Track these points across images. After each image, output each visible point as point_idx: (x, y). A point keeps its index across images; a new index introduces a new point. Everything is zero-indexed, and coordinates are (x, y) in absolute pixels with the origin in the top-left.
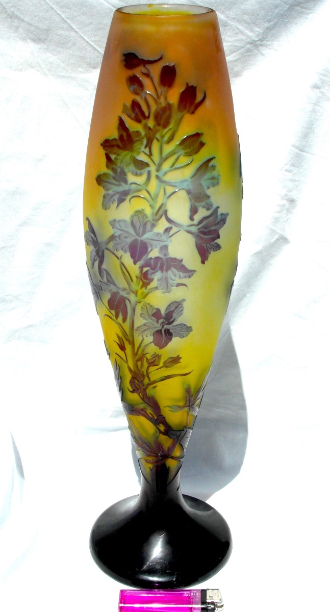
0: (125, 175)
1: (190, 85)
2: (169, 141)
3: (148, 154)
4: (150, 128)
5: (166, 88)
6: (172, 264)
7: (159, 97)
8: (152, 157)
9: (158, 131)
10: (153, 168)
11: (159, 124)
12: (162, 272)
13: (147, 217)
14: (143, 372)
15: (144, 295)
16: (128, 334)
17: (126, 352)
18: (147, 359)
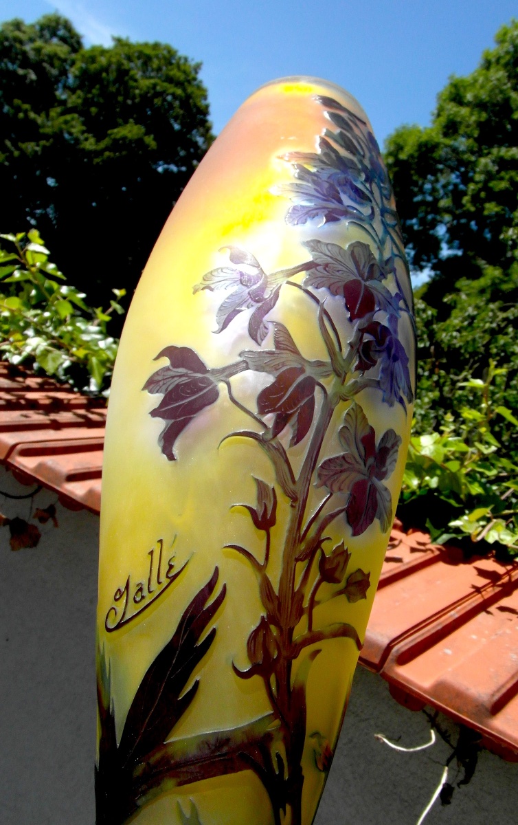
0: (338, 193)
3: (369, 189)
4: (367, 167)
8: (374, 196)
13: (374, 258)
14: (303, 597)
15: (357, 388)
16: (297, 478)
17: (272, 529)
18: (323, 554)
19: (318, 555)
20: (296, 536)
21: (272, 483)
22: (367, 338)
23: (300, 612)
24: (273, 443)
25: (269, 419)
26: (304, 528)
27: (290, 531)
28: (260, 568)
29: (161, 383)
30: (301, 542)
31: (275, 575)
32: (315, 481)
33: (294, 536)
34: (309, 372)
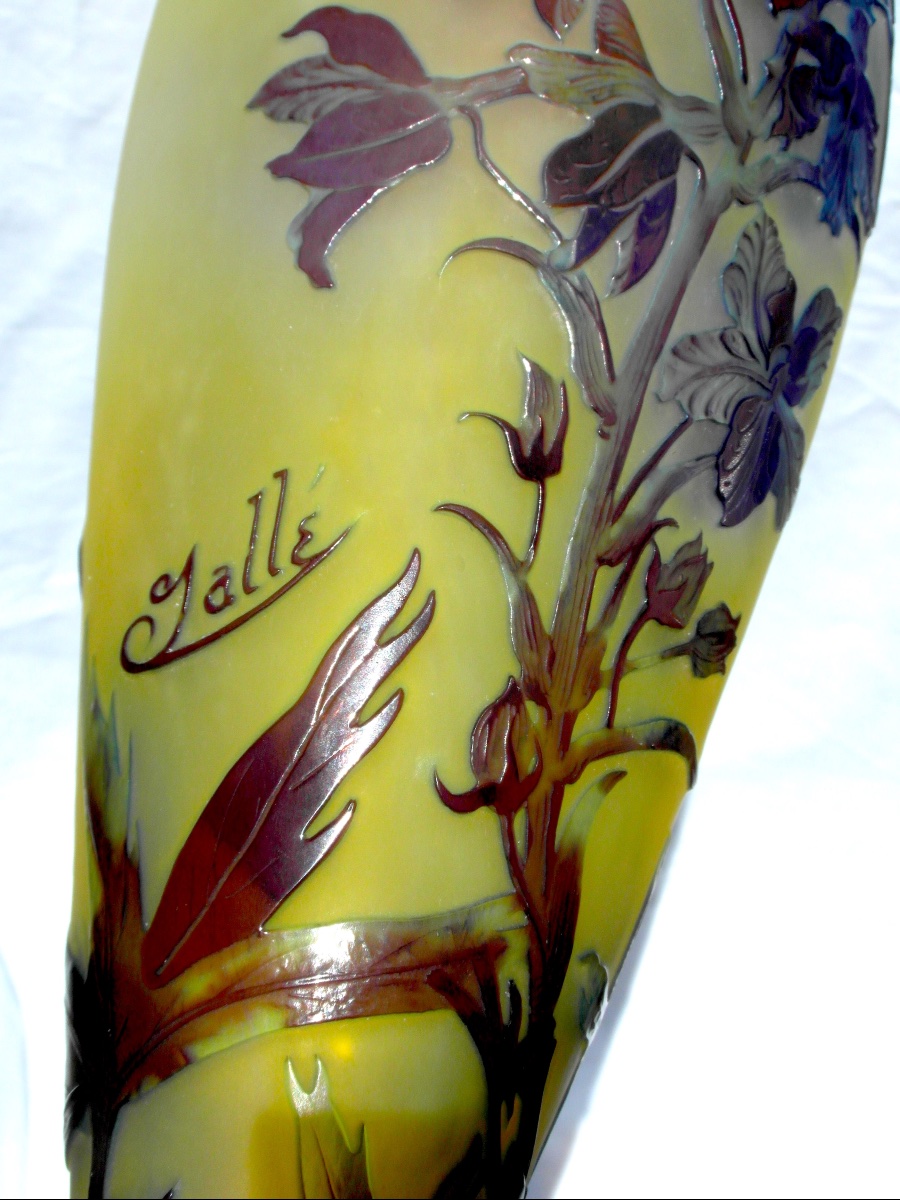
14: (603, 646)
15: (771, 179)
16: (619, 369)
17: (552, 483)
18: (657, 556)
19: (646, 556)
22: (804, 58)
23: (594, 681)
24: (574, 278)
25: (570, 222)
26: (622, 487)
27: (593, 493)
28: (518, 567)
29: (304, 96)
30: (614, 521)
31: (549, 587)
33: (601, 502)
34: (671, 119)
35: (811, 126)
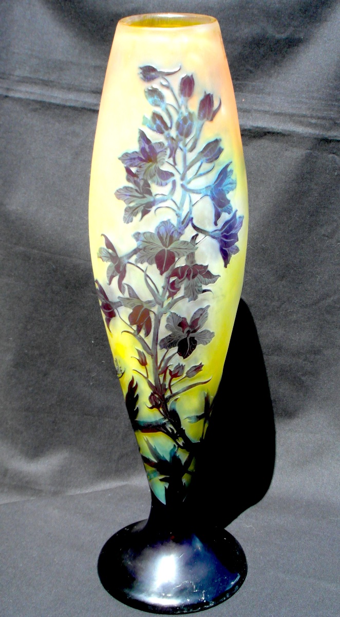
0: (149, 186)
1: (208, 93)
2: (192, 150)
3: (172, 163)
4: (173, 139)
5: (187, 98)
6: (198, 271)
7: (180, 107)
8: (176, 167)
9: (181, 140)
10: (177, 177)
11: (181, 134)
12: (189, 280)
13: (174, 226)
14: (165, 385)
15: (171, 306)
16: (151, 348)
17: (147, 366)
18: (170, 371)
19: (168, 372)
20: (156, 368)
21: (141, 350)
22: (172, 280)
23: (166, 390)
24: (138, 336)
25: (135, 327)
26: (159, 364)
27: (154, 366)
28: (147, 378)
31: (152, 380)
32: (158, 347)
34: (145, 306)
35: (179, 289)
